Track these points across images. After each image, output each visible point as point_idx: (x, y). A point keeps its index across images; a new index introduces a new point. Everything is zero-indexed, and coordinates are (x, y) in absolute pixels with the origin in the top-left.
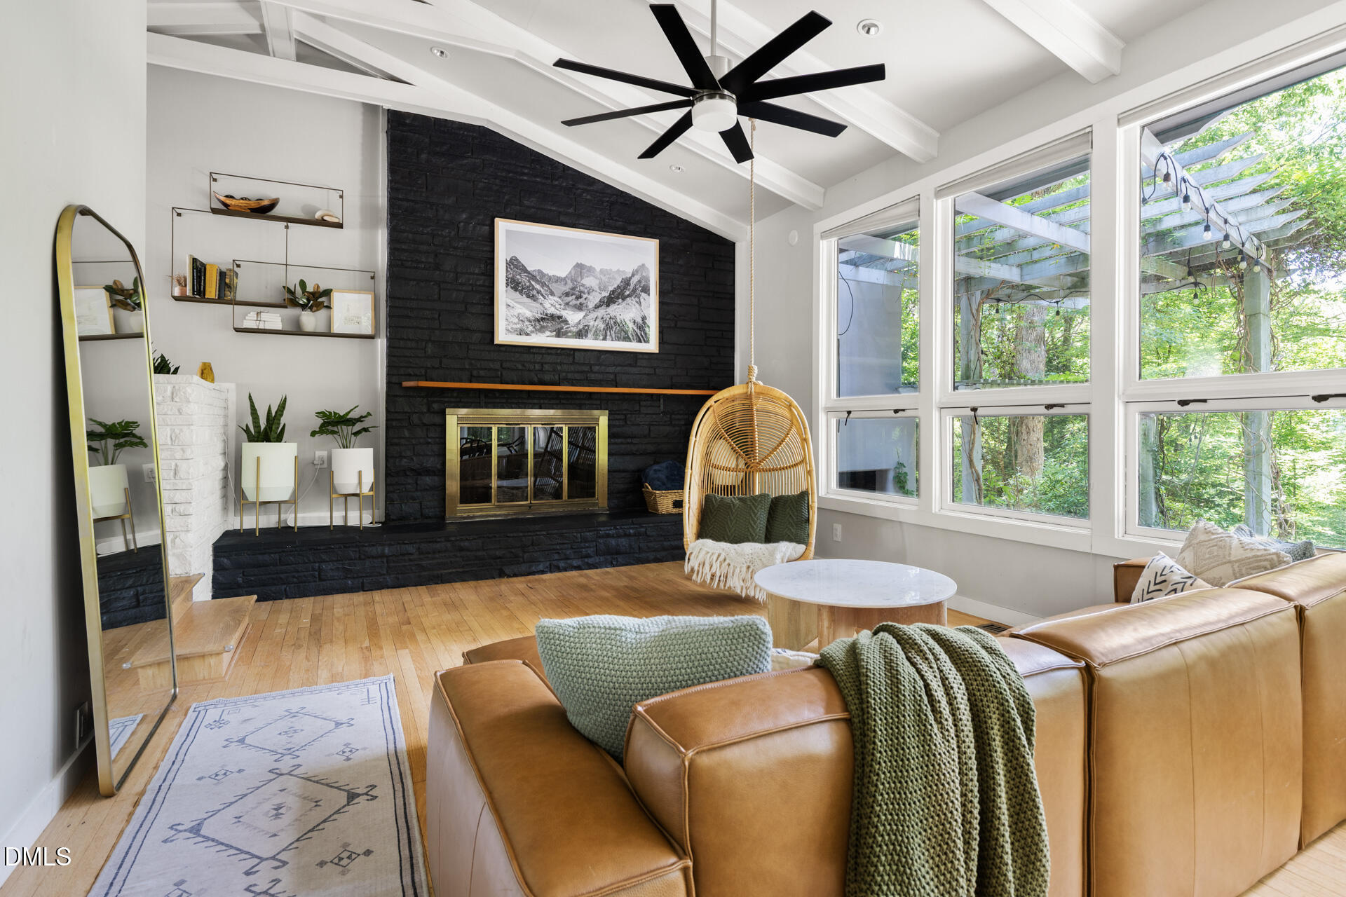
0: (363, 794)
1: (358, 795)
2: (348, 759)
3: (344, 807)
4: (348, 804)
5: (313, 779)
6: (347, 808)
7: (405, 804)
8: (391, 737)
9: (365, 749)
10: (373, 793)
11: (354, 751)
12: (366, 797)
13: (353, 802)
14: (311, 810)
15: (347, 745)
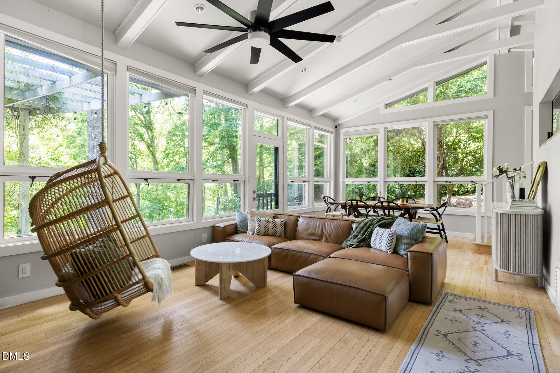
0: (441, 334)
1: (443, 335)
2: (441, 352)
3: (450, 333)
4: (448, 333)
5: (460, 350)
6: (449, 333)
7: (428, 324)
8: (416, 352)
9: (431, 353)
10: (437, 333)
11: (437, 355)
12: (440, 333)
13: (445, 333)
14: (462, 338)
15: (439, 360)
